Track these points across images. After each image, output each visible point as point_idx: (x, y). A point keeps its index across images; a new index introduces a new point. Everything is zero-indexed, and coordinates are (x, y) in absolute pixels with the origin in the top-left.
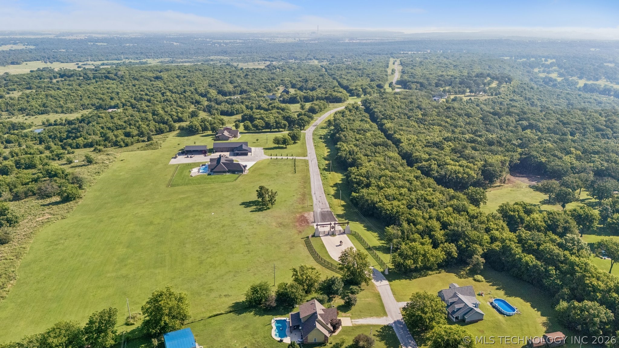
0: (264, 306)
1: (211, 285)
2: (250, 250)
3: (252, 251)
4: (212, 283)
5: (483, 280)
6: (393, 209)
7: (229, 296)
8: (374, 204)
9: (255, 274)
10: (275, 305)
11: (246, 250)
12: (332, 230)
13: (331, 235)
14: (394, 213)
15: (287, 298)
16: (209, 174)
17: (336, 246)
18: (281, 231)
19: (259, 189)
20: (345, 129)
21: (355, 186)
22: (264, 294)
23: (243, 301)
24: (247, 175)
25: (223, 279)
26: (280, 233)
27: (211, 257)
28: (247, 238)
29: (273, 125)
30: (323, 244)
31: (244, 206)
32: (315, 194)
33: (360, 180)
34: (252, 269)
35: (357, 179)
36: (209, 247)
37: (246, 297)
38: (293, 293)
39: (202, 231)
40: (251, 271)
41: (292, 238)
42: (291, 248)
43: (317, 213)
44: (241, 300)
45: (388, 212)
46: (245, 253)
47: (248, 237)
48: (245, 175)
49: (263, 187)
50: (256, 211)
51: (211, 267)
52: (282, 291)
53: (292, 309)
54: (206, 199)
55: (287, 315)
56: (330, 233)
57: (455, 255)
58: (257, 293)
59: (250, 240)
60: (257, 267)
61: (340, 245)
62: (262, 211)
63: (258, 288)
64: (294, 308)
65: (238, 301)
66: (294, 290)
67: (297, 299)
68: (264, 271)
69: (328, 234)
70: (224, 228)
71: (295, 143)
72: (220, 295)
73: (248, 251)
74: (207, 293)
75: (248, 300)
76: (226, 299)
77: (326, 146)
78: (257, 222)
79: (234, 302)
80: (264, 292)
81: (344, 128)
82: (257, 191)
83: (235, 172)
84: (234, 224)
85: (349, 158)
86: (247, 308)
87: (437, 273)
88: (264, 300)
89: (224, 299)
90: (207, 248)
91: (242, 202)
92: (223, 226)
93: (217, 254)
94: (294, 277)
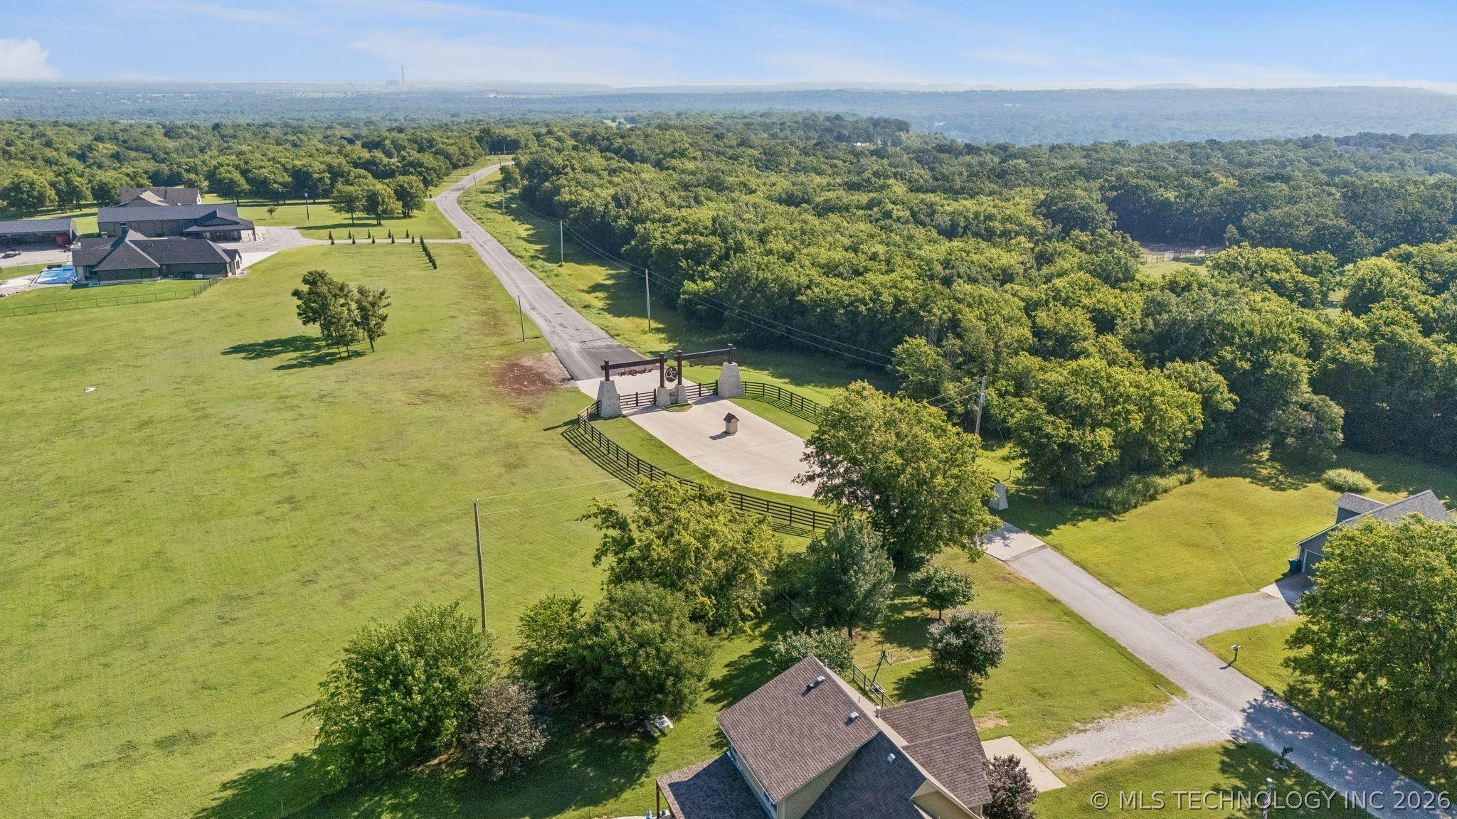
0: (453, 765)
1: (63, 695)
2: (300, 494)
3: (312, 497)
4: (70, 681)
5: (1368, 483)
6: (879, 294)
7: (194, 739)
8: (793, 293)
9: (350, 596)
10: (538, 742)
11: (275, 498)
12: (670, 386)
13: (666, 408)
14: (889, 308)
15: (612, 681)
16: (76, 286)
17: (714, 438)
18: (439, 413)
19: (305, 288)
20: (568, 170)
21: (683, 264)
22: (451, 683)
23: (297, 758)
24: (244, 280)
25: (144, 647)
26: (433, 422)
27: (69, 552)
28: (273, 453)
29: (321, 179)
30: (651, 438)
31: (243, 355)
32: (534, 309)
33: (700, 245)
34: (324, 574)
35: (685, 242)
36: (65, 507)
37: (316, 724)
38: (643, 642)
39: (27, 452)
40: (322, 584)
41: (502, 432)
42: (511, 467)
43: (569, 354)
44: (283, 756)
45: (862, 308)
46: (275, 511)
47: (277, 448)
48: (236, 280)
49: (322, 276)
50: (302, 365)
51: (67, 596)
52: (557, 646)
53: (641, 750)
54: (53, 352)
55: (628, 795)
56: (664, 399)
57: (1226, 400)
58: (395, 685)
59: (293, 457)
60: (351, 560)
61: (726, 433)
62: (330, 362)
63: (404, 652)
64: (655, 741)
65: (261, 764)
66: (646, 626)
67: (678, 677)
68: (397, 574)
69: (654, 405)
70: (148, 431)
71: (406, 216)
72: (131, 746)
73: (291, 500)
74: (30, 746)
75: (336, 741)
76: (178, 765)
77: (513, 220)
78: (315, 396)
79: (232, 775)
80: (453, 671)
81: (565, 167)
82: (296, 294)
83: (193, 274)
84: (199, 413)
85: (618, 217)
86: (342, 794)
87: (1181, 483)
88: (450, 725)
89: (158, 767)
90: (51, 512)
91: (234, 344)
92: (143, 425)
93: (110, 532)
94: (609, 560)
